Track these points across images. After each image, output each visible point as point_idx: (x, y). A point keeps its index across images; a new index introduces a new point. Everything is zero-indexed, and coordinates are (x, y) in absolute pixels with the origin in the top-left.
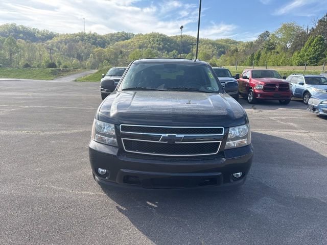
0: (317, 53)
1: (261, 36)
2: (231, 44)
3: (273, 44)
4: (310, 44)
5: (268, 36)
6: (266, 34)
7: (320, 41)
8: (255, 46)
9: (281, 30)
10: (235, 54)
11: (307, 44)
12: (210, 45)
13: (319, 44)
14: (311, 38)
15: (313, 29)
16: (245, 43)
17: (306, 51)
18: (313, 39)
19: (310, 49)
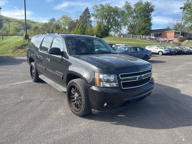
0: (82, 32)
1: (50, 20)
2: (31, 23)
3: (59, 26)
4: (78, 28)
5: (54, 21)
6: (53, 20)
7: (82, 26)
8: (49, 26)
9: (62, 18)
10: (37, 30)
11: (77, 27)
12: (17, 22)
13: (82, 28)
14: (78, 24)
15: (77, 20)
16: (40, 23)
17: (77, 31)
18: (79, 25)
19: (79, 30)
